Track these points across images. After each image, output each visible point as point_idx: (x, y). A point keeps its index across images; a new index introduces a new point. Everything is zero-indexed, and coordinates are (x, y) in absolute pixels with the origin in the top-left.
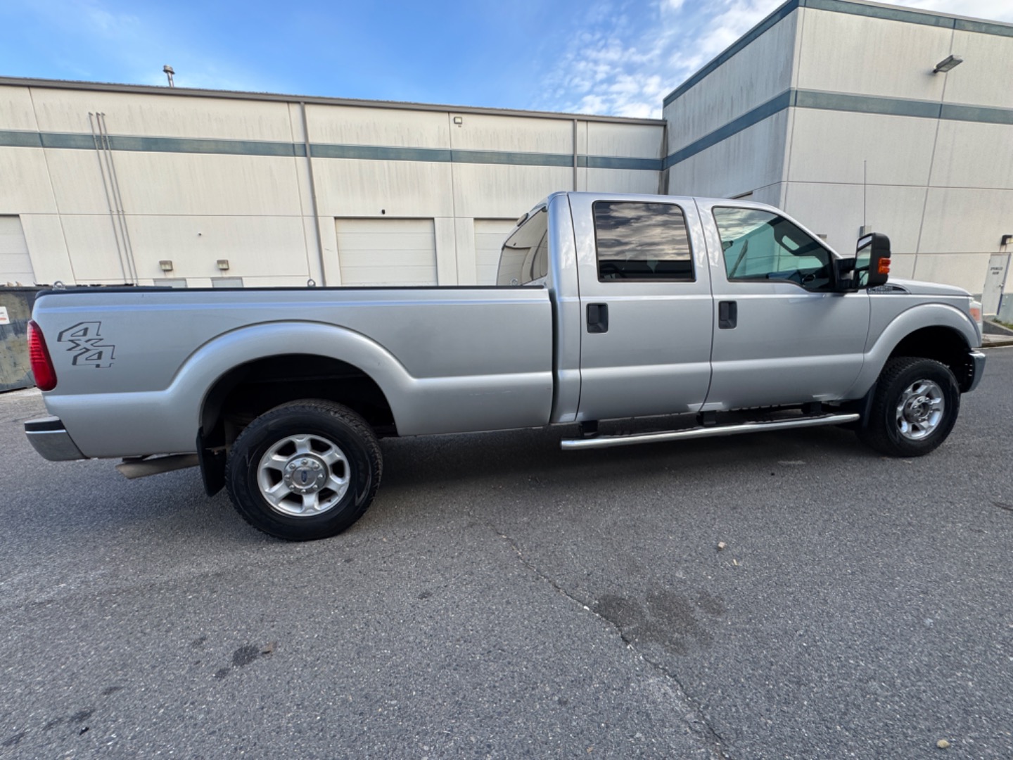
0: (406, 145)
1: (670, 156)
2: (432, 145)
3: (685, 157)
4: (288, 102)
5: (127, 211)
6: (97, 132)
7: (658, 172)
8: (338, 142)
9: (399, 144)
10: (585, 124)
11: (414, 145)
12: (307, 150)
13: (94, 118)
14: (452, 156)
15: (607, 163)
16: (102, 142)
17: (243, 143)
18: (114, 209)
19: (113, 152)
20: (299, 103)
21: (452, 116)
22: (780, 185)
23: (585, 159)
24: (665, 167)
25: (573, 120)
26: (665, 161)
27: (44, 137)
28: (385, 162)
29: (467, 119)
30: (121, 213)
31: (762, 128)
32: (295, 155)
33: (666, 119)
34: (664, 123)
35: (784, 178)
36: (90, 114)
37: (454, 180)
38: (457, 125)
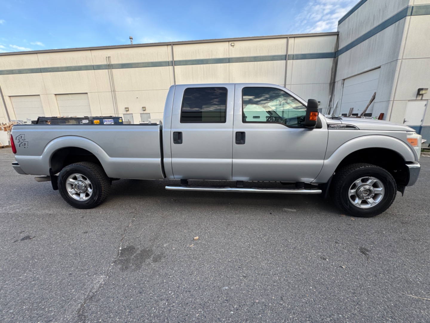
0: (210, 58)
1: (339, 50)
2: (221, 56)
3: (347, 50)
4: (167, 45)
5: (116, 90)
6: (108, 63)
7: (332, 59)
8: (184, 59)
9: (208, 58)
10: (293, 39)
11: (214, 57)
12: (173, 63)
13: (107, 59)
14: (229, 60)
15: (304, 57)
16: (110, 67)
17: (152, 63)
18: (112, 90)
19: (112, 70)
20: (171, 45)
21: (230, 43)
22: (397, 61)
23: (292, 56)
24: (336, 56)
25: (287, 38)
26: (337, 52)
27: (94, 67)
28: (202, 65)
29: (237, 43)
30: (114, 91)
31: (390, 30)
32: (169, 66)
33: (339, 31)
34: (337, 34)
35: (400, 57)
36: (107, 57)
37: (230, 71)
38: (232, 47)
